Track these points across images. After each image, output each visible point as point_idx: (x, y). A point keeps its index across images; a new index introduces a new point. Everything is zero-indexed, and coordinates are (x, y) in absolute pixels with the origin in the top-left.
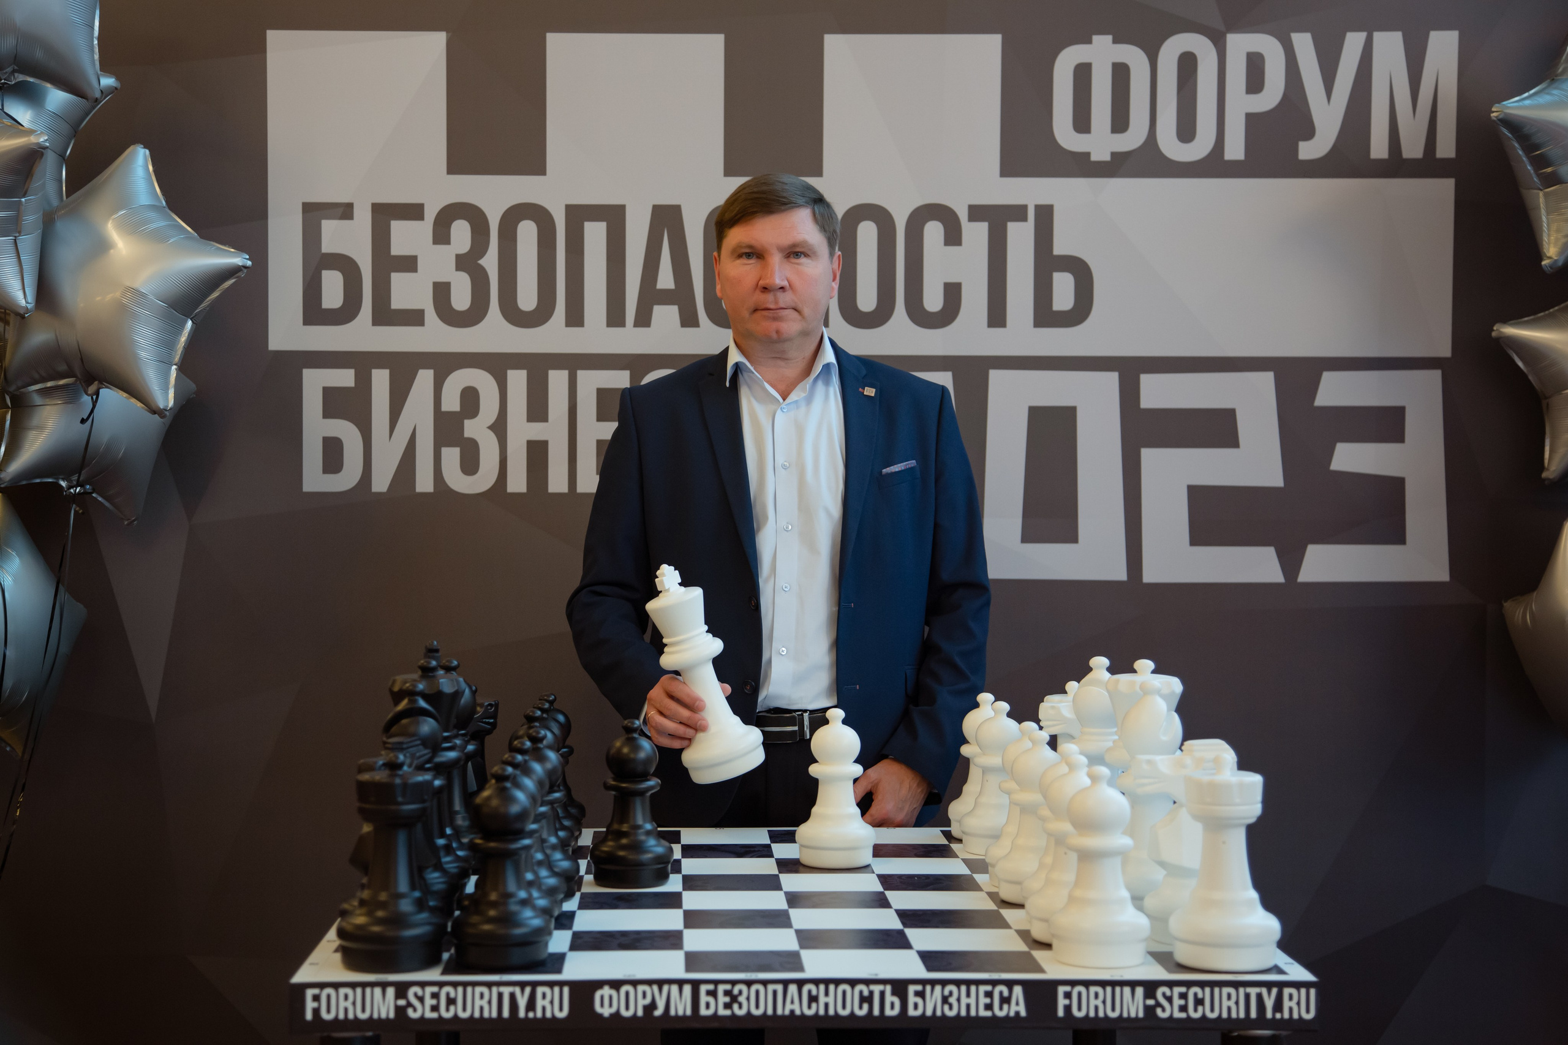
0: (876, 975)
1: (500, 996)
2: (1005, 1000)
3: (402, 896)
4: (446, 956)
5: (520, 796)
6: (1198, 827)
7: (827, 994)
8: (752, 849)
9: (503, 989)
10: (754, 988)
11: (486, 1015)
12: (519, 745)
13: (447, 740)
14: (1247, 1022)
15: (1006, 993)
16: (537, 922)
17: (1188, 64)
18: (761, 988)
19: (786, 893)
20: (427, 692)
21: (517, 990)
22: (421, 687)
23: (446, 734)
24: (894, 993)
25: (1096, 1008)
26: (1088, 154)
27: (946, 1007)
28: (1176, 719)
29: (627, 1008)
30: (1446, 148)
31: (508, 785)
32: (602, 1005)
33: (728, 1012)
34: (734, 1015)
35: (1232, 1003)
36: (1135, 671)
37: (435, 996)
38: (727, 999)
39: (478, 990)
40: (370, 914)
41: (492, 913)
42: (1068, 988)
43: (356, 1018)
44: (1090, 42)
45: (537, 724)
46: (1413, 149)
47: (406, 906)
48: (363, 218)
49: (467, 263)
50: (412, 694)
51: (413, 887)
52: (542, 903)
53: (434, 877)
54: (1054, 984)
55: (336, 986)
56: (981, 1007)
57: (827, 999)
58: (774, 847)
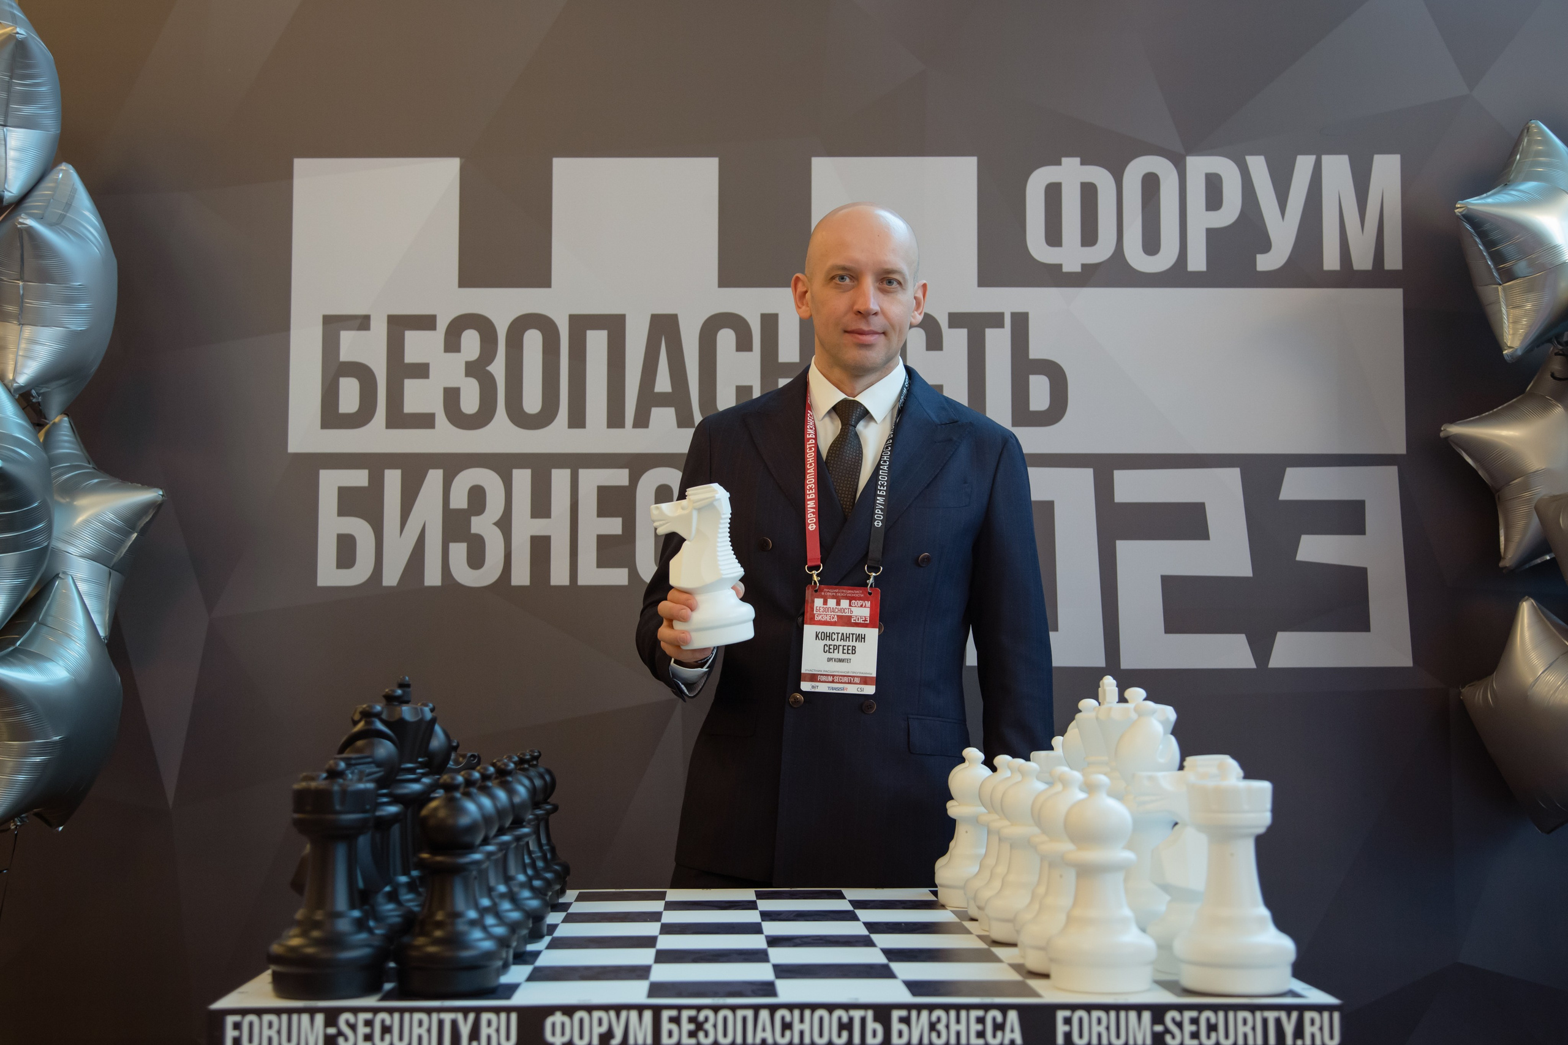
0: (857, 999)
1: (441, 1023)
2: (999, 1027)
3: (339, 915)
4: (388, 985)
5: (471, 807)
6: (1204, 842)
7: (802, 1020)
9: (443, 1016)
10: (722, 1013)
11: (425, 1043)
15: (999, 1019)
16: (488, 945)
17: (1151, 184)
18: (729, 1014)
21: (460, 1017)
24: (876, 1019)
25: (1099, 1035)
26: (1060, 266)
27: (934, 1035)
28: (1173, 739)
29: (581, 1036)
30: (1394, 261)
31: (458, 795)
32: (553, 1034)
34: (698, 1043)
35: (1248, 1029)
37: (369, 1023)
38: (692, 1027)
39: (417, 1016)
40: (305, 935)
41: (438, 933)
42: (1067, 1013)
44: (1059, 163)
46: (1362, 261)
47: (344, 925)
48: (379, 329)
49: (477, 369)
50: (367, 715)
51: (353, 907)
52: (498, 931)
55: (259, 1012)
56: (973, 1034)
57: (802, 1027)
58: (759, 902)
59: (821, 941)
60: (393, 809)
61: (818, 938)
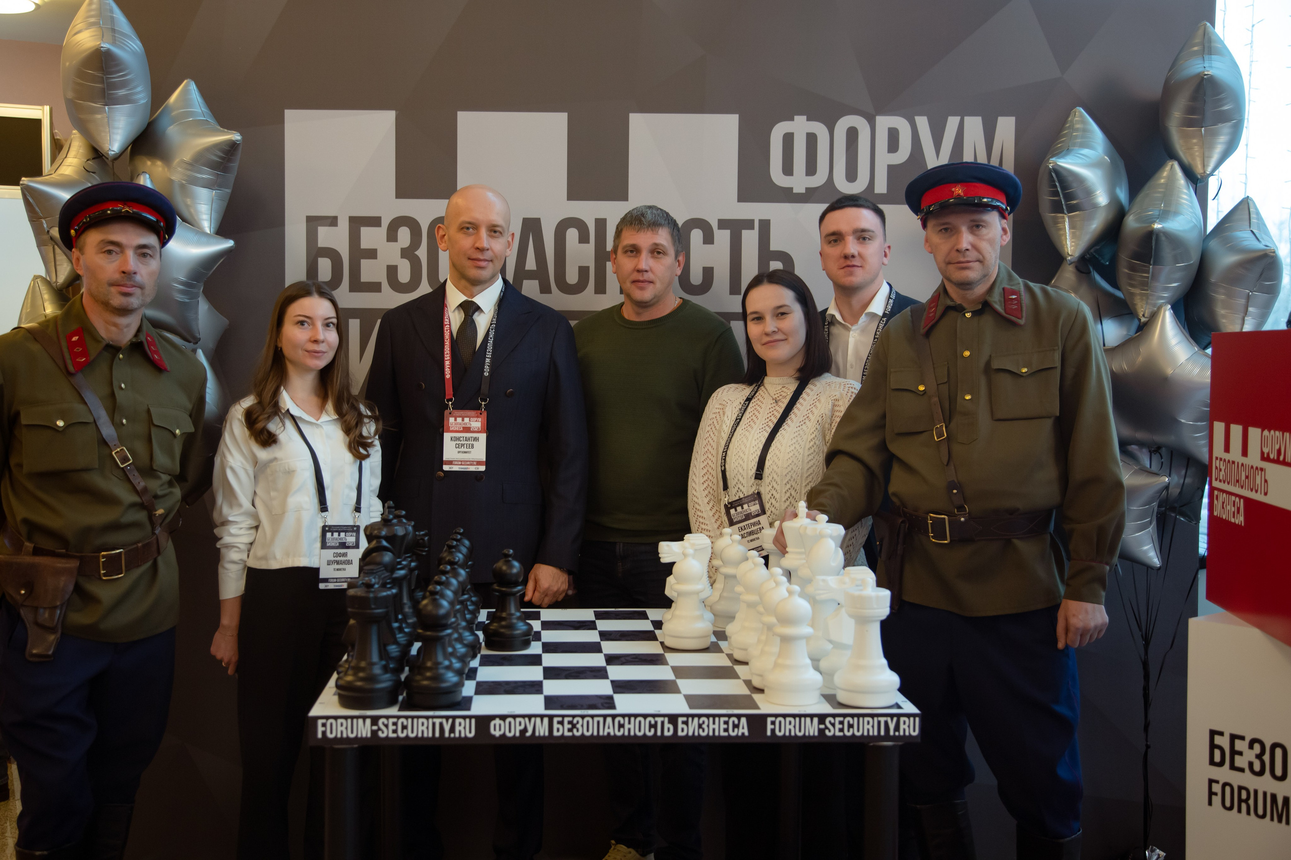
0: (659, 711)
1: (434, 724)
2: (736, 726)
3: (374, 664)
4: (401, 698)
5: (445, 603)
6: (851, 623)
7: (629, 723)
8: (584, 624)
9: (435, 720)
10: (586, 719)
11: (425, 735)
12: (443, 568)
13: (399, 563)
14: (879, 738)
15: (736, 722)
16: (455, 678)
17: (852, 135)
18: (590, 719)
19: (605, 655)
20: (388, 535)
21: (444, 721)
22: (383, 533)
23: (398, 560)
24: (669, 722)
25: (790, 730)
26: (792, 188)
27: (701, 730)
29: (510, 731)
31: (438, 596)
32: (495, 730)
33: (570, 734)
34: (573, 736)
35: (870, 727)
36: (816, 521)
37: (395, 724)
38: (570, 726)
39: (421, 720)
40: (355, 675)
41: (428, 674)
42: (773, 719)
43: (348, 738)
44: (793, 119)
45: (454, 550)
47: (377, 670)
48: (344, 225)
49: (408, 253)
50: (378, 537)
51: (381, 658)
52: (457, 665)
53: (393, 649)
54: (764, 717)
55: (336, 718)
56: (722, 730)
57: (629, 726)
58: (598, 622)
59: (637, 660)
60: (394, 591)
61: (634, 656)
